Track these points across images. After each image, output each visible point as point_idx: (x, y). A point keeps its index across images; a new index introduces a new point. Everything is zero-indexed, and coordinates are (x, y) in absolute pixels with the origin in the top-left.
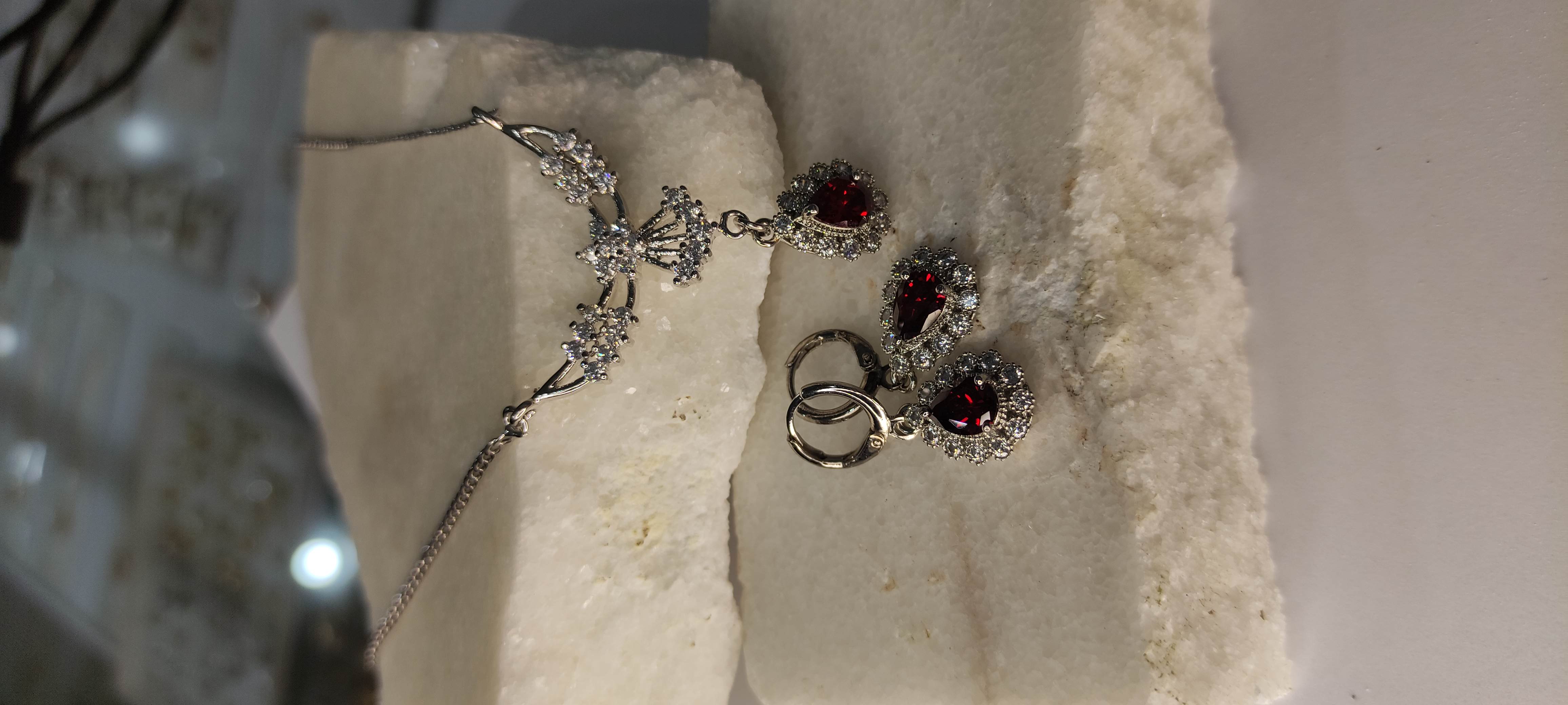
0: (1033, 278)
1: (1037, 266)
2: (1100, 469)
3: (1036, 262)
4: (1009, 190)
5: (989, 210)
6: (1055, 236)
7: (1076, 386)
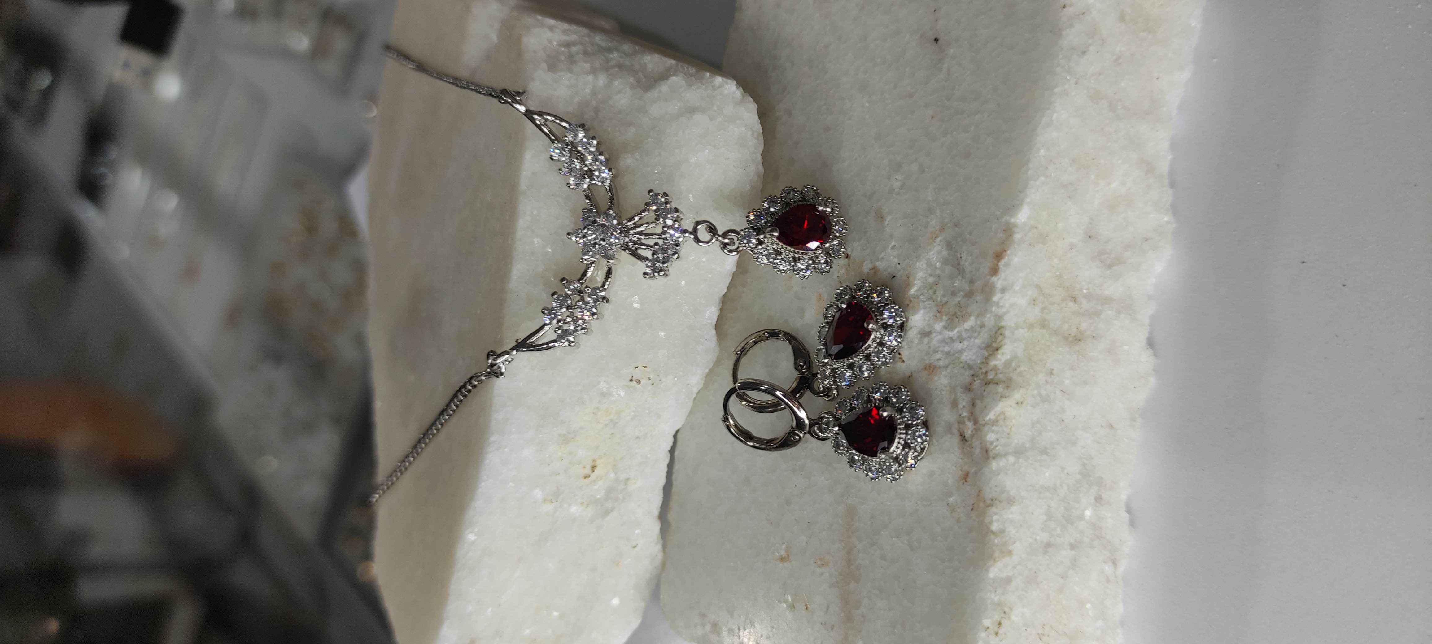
0: (952, 330)
1: (958, 319)
2: (972, 510)
3: (958, 316)
4: (949, 246)
5: (929, 259)
6: (979, 298)
7: (968, 433)
